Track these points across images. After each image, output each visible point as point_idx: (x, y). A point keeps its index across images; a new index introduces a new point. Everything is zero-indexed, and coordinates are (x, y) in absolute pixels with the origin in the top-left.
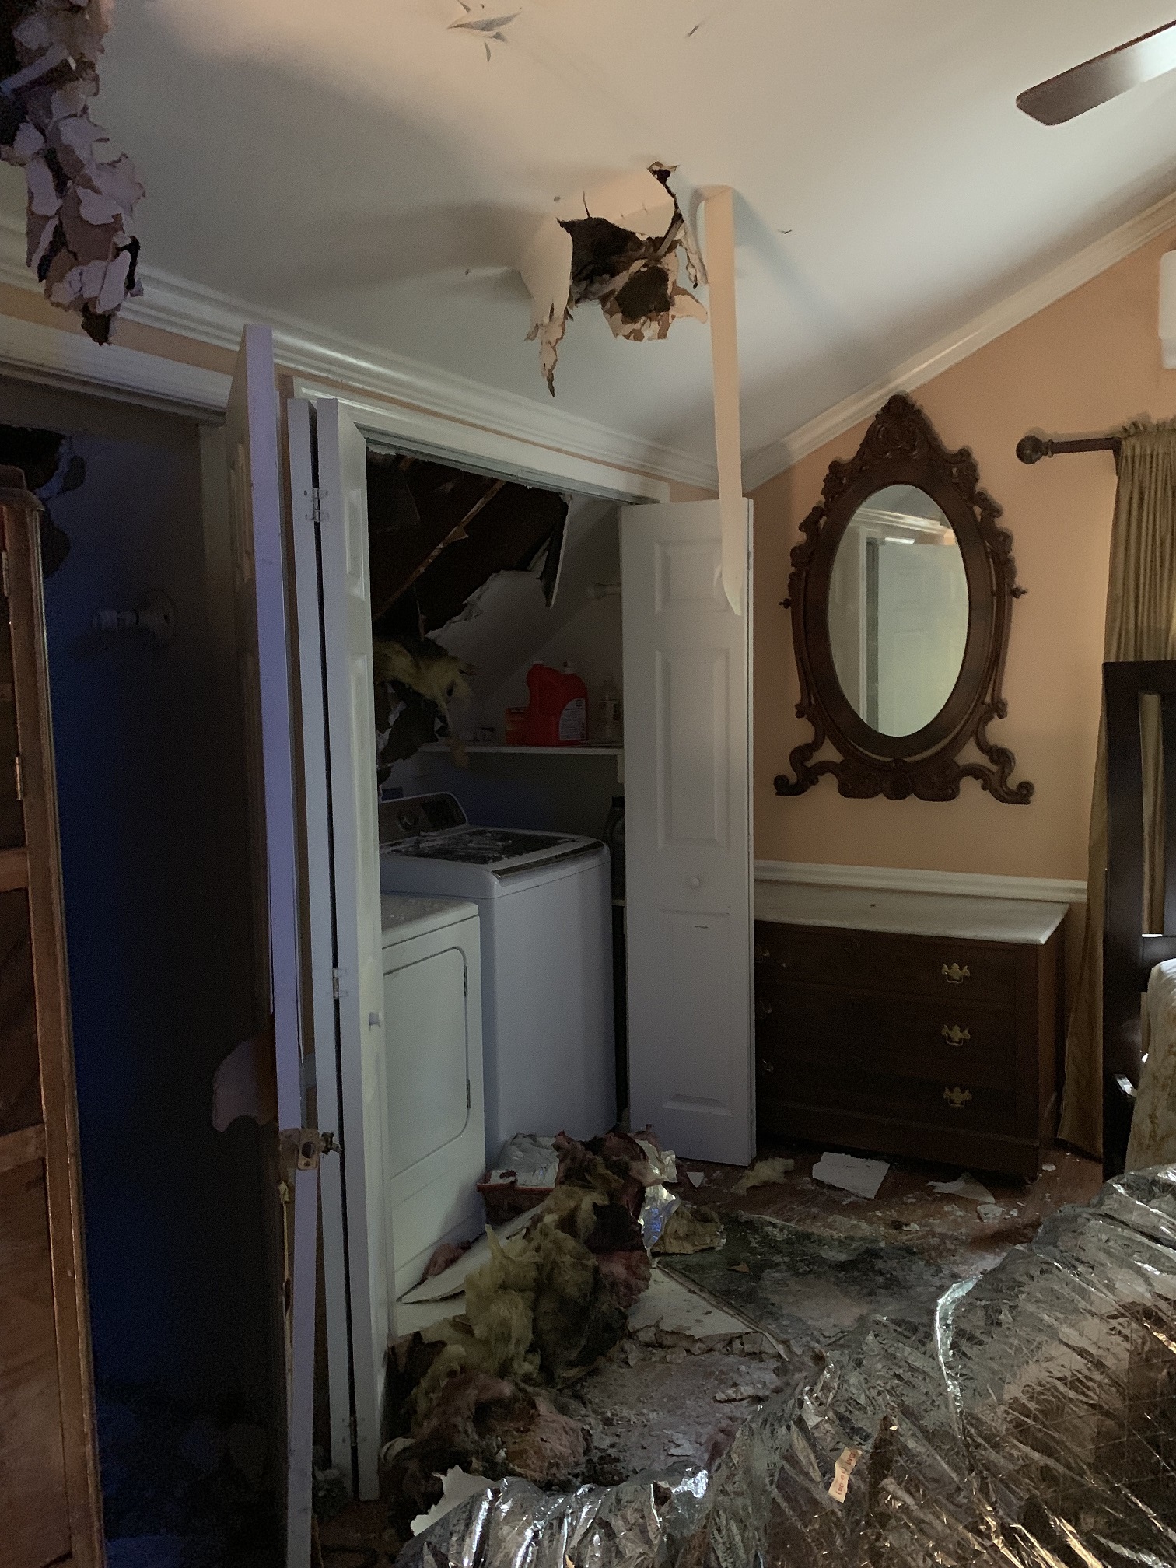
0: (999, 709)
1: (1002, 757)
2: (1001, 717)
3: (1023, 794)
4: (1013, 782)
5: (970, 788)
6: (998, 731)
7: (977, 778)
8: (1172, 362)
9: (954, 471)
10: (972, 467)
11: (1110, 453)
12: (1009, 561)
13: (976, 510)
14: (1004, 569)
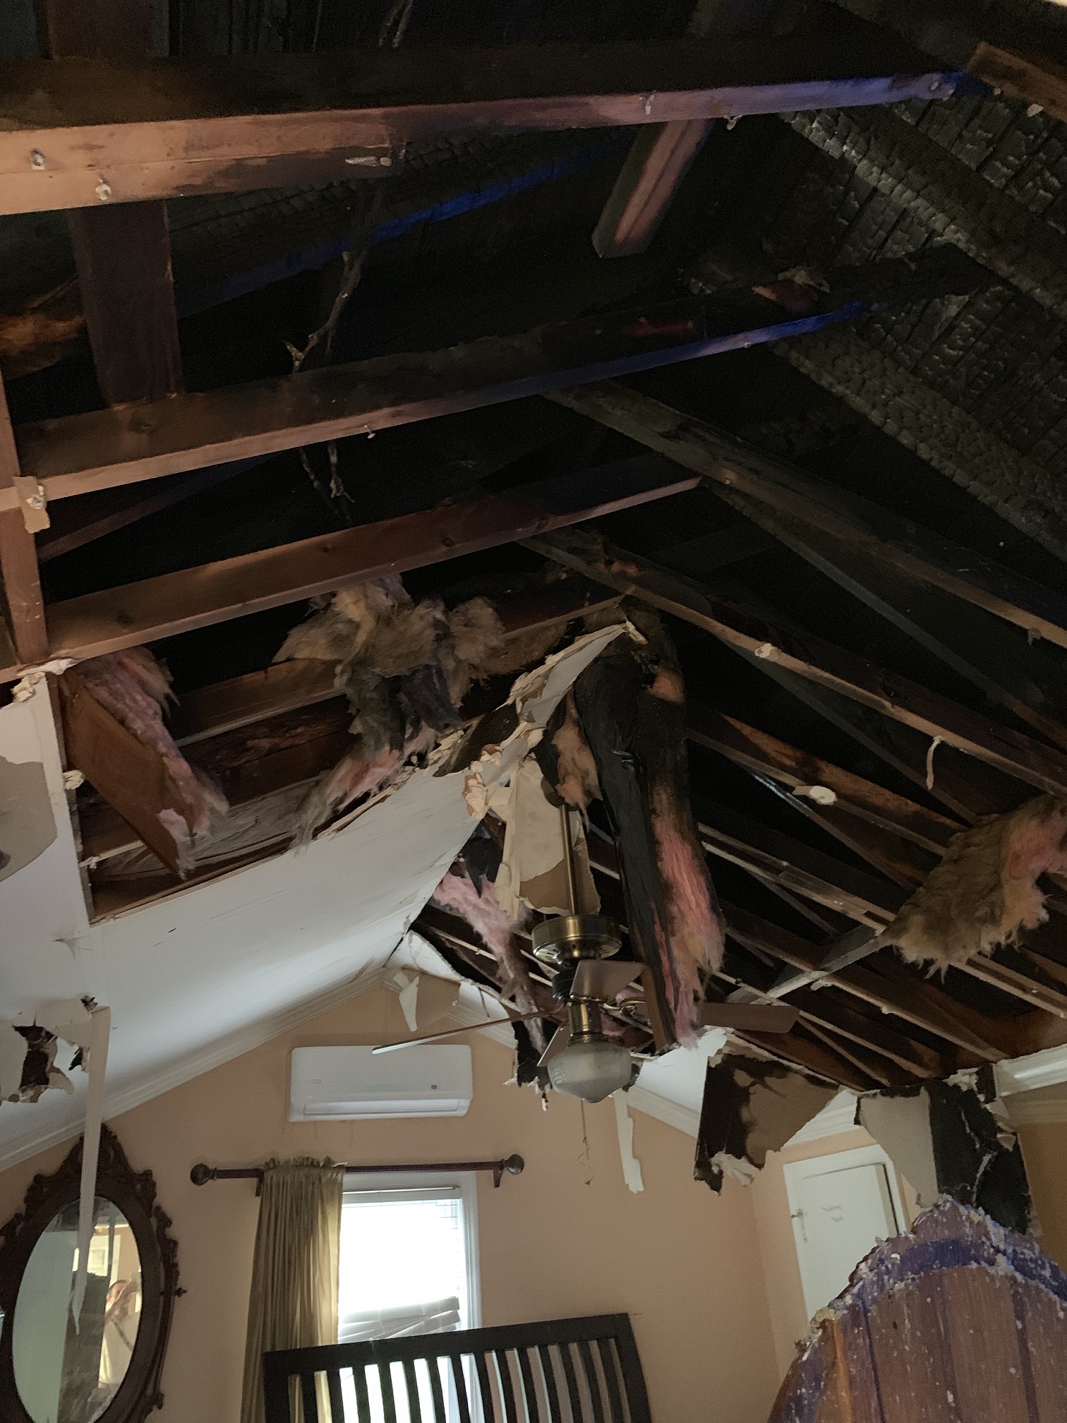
0: (158, 1400)
2: (160, 1407)
8: (296, 1118)
9: (138, 1187)
10: (154, 1185)
11: (255, 1180)
12: (176, 1265)
13: (154, 1221)
14: (172, 1271)
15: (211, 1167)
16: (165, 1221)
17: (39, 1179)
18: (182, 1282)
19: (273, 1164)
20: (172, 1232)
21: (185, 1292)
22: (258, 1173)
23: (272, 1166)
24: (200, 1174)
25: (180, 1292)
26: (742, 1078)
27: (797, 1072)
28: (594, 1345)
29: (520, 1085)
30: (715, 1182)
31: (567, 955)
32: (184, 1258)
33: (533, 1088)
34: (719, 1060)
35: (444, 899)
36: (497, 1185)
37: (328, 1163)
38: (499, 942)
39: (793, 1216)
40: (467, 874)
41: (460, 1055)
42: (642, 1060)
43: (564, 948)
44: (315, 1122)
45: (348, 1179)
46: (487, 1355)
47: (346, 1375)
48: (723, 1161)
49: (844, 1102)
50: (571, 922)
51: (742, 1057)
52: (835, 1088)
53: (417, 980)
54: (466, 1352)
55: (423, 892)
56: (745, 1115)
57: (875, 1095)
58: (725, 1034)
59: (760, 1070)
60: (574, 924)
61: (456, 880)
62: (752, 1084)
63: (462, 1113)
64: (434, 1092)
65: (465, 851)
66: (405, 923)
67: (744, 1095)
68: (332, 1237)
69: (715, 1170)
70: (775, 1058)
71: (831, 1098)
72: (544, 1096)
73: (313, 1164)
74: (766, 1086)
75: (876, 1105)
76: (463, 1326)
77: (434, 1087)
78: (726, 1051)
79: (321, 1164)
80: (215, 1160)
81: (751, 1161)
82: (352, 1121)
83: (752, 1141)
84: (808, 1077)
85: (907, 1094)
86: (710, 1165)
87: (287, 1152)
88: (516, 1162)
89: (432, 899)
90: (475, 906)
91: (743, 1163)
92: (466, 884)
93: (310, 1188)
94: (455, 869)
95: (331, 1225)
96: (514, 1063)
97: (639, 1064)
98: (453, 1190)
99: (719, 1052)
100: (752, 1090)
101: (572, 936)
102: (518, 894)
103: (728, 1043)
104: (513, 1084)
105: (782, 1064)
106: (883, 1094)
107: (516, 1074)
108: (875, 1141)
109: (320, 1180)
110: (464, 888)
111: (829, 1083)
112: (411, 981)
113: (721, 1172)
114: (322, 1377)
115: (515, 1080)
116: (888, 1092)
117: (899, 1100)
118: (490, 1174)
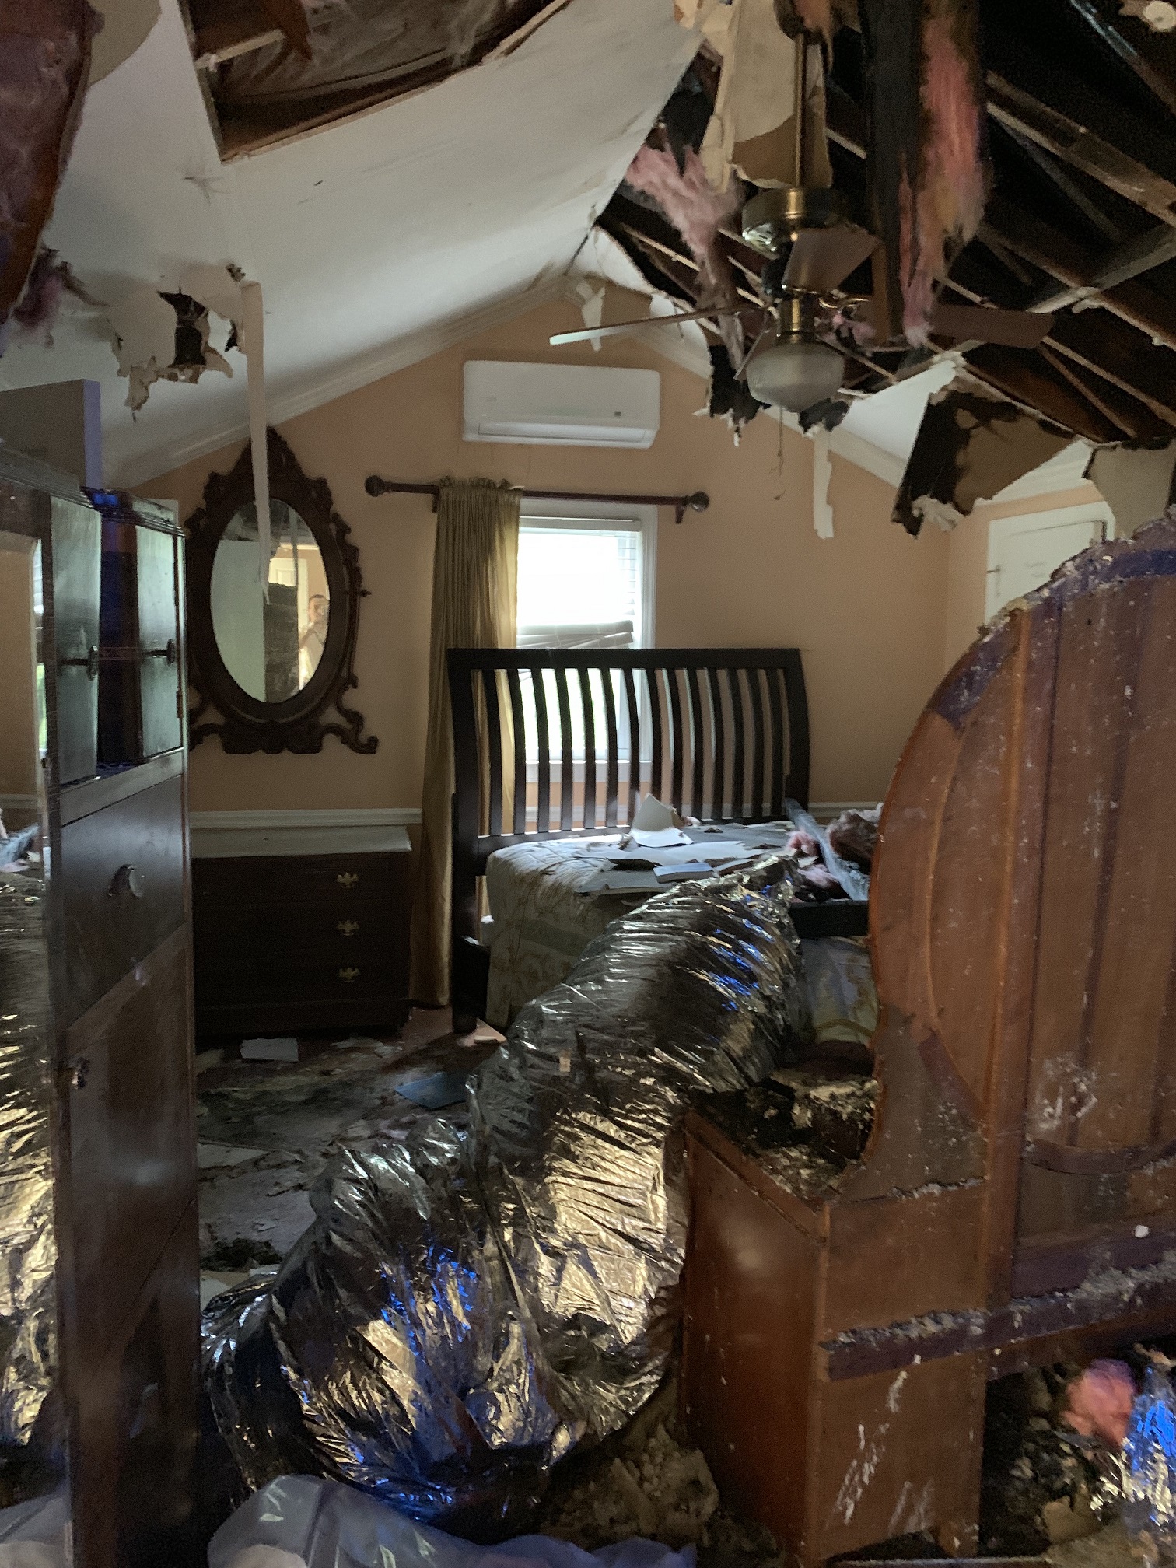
0: (353, 681)
1: (356, 719)
2: (355, 687)
3: (371, 746)
4: (363, 737)
5: (331, 742)
6: (353, 699)
7: (337, 735)
8: (470, 437)
9: (314, 494)
10: (329, 493)
11: (431, 496)
12: (358, 569)
13: (332, 526)
14: (355, 575)
15: (385, 479)
16: (344, 529)
17: (214, 477)
18: (366, 584)
19: (448, 482)
20: (353, 538)
21: (370, 593)
22: (433, 489)
23: (447, 483)
24: (375, 486)
25: (364, 594)
26: (965, 419)
27: (1031, 417)
28: (762, 673)
29: (712, 416)
30: (913, 525)
31: (784, 239)
32: (368, 564)
33: (725, 422)
34: (942, 397)
35: (639, 183)
36: (679, 521)
37: (505, 484)
38: (702, 240)
39: (990, 572)
40: (668, 146)
41: (648, 381)
42: (852, 397)
43: (781, 229)
44: (492, 445)
45: (526, 503)
46: (657, 672)
47: (525, 676)
48: (927, 505)
49: (1079, 451)
50: (793, 195)
51: (970, 395)
52: (1069, 437)
53: (602, 292)
54: (638, 667)
55: (616, 172)
56: (960, 459)
57: (1114, 447)
58: (955, 368)
59: (985, 411)
60: (797, 199)
61: (653, 155)
62: (976, 427)
63: (647, 445)
64: (617, 419)
65: (666, 114)
66: (591, 215)
67: (965, 437)
68: (509, 557)
69: (916, 513)
70: (1008, 399)
71: (1062, 447)
72: (738, 430)
73: (490, 485)
74: (991, 430)
75: (1115, 457)
76: (637, 644)
77: (618, 414)
78: (951, 388)
79: (498, 486)
80: (388, 474)
81: (957, 507)
82: (530, 447)
83: (961, 488)
84: (1042, 423)
85: (1152, 447)
86: (910, 508)
87: (463, 472)
88: (701, 499)
89: (624, 185)
90: (676, 194)
91: (948, 509)
92: (666, 161)
93: (487, 509)
94: (654, 140)
95: (508, 544)
96: (707, 392)
97: (848, 402)
98: (633, 523)
99: (944, 388)
100: (974, 432)
101: (792, 213)
102: (730, 158)
103: (957, 379)
104: (704, 416)
105: (1015, 406)
106: (1124, 446)
107: (708, 404)
108: (1101, 497)
109: (497, 501)
110: (662, 166)
111: (1066, 432)
112: (596, 291)
113: (922, 516)
114: (502, 675)
115: (706, 410)
116: (1131, 444)
117: (1143, 453)
118: (671, 509)
